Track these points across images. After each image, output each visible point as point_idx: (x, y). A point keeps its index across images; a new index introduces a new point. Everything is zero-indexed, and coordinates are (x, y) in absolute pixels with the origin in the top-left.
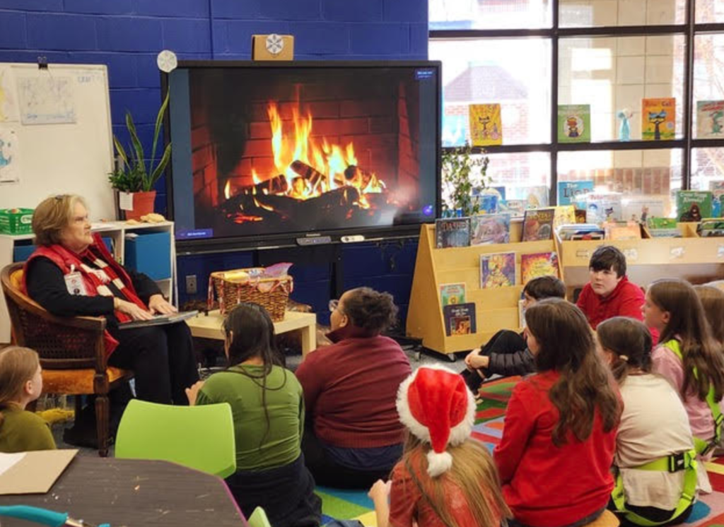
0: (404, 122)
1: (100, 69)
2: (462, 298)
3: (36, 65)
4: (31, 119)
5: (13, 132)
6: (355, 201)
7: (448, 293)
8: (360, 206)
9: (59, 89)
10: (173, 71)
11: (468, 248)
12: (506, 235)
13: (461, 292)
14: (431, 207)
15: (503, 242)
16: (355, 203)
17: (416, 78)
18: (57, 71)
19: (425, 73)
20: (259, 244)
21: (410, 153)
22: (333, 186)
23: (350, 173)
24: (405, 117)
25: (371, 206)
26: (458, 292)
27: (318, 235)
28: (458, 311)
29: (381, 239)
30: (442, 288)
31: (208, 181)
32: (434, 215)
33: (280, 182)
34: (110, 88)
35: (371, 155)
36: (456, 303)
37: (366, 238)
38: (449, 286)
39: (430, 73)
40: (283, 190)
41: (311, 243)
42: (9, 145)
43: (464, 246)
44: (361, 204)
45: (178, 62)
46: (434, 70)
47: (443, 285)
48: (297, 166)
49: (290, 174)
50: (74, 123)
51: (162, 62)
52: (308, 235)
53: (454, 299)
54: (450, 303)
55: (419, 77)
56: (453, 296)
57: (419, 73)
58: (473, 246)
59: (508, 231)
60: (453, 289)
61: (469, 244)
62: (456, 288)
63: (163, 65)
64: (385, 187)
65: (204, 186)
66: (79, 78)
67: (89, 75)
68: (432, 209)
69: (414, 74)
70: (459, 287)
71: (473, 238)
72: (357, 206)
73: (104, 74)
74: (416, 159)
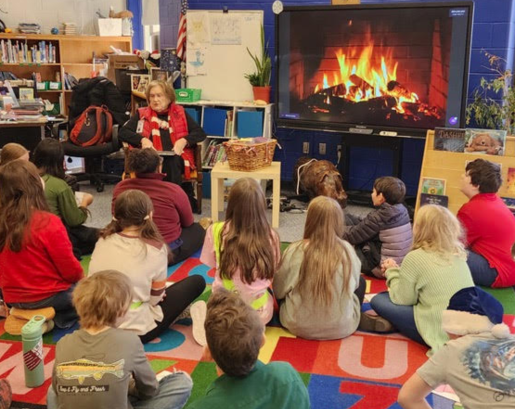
0: (437, 51)
1: (259, 13)
2: (441, 191)
3: (222, 11)
4: (216, 42)
5: (206, 48)
6: (394, 107)
7: (430, 184)
8: (397, 111)
9: (233, 25)
10: (281, 13)
11: (462, 153)
12: (500, 149)
13: (441, 186)
14: (456, 118)
15: (497, 154)
16: (393, 109)
17: (450, 16)
18: (233, 14)
19: (459, 11)
20: (326, 127)
21: (441, 74)
22: (378, 94)
23: (391, 86)
24: (438, 46)
25: (406, 112)
26: (438, 185)
27: (365, 127)
28: (432, 200)
29: (409, 137)
30: (424, 180)
31: (298, 84)
32: (459, 125)
33: (341, 88)
34: (264, 24)
35: (408, 73)
36: (435, 194)
37: (398, 134)
38: (431, 180)
39: (463, 11)
40: (343, 94)
41: (359, 133)
42: (203, 55)
43: (458, 151)
44: (398, 109)
45: (284, 7)
46: (467, 8)
47: (426, 178)
48: (353, 78)
49: (349, 84)
50: (240, 44)
51: (275, 8)
52: (357, 127)
53: (433, 190)
54: (429, 193)
55: (453, 15)
56: (433, 188)
57: (453, 11)
58: (466, 153)
59: (502, 145)
60: (435, 182)
61: (463, 152)
62: (437, 183)
63: (275, 9)
64: (418, 99)
65: (296, 86)
66: (245, 18)
67: (251, 17)
68: (457, 120)
69: (448, 12)
70: (439, 182)
71: (467, 147)
72: (395, 111)
73: (261, 16)
74: (446, 80)
